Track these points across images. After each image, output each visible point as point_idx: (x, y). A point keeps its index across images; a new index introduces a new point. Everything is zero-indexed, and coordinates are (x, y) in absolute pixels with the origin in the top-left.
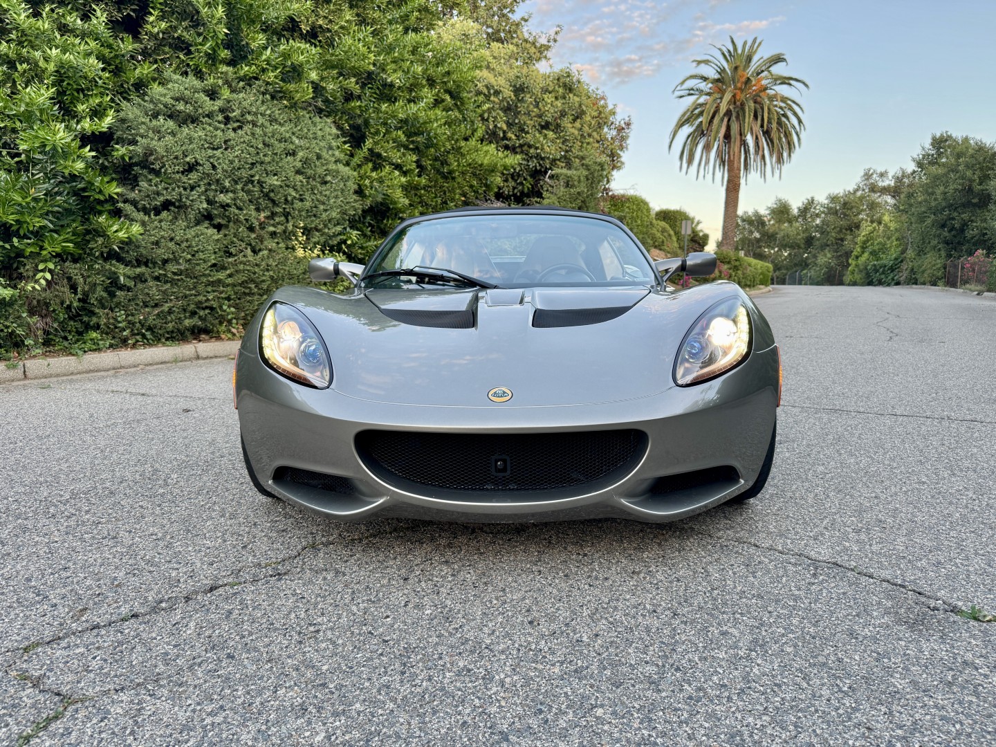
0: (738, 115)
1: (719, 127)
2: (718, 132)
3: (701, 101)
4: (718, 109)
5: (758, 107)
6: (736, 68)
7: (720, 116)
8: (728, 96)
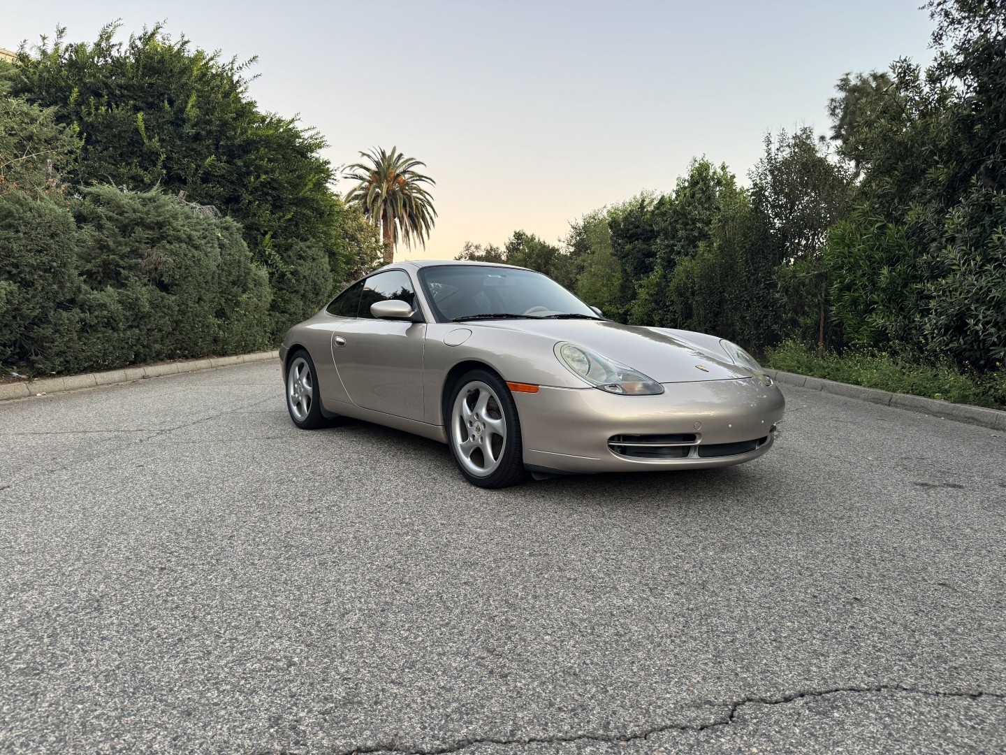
0: (392, 202)
1: (379, 209)
2: (378, 213)
3: (363, 185)
4: (378, 195)
5: (405, 197)
6: (389, 165)
7: (380, 201)
8: (385, 186)
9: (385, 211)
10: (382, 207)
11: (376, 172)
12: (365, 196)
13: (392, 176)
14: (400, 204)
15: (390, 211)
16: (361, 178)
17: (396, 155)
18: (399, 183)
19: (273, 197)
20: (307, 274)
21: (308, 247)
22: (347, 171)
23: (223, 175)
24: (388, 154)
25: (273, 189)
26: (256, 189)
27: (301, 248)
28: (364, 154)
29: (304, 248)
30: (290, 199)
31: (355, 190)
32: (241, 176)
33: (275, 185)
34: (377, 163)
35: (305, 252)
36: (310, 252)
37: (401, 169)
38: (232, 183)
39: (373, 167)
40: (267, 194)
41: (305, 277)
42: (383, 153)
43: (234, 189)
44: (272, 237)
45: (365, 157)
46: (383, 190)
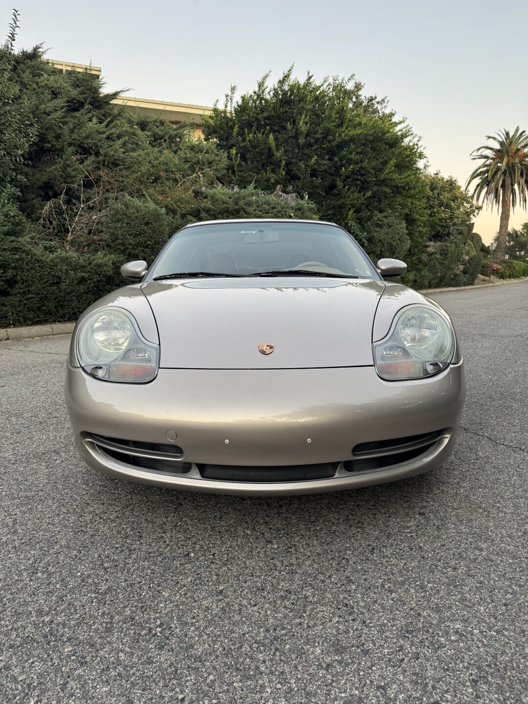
0: (510, 173)
1: (498, 180)
2: (497, 183)
3: (488, 163)
4: (499, 169)
5: (523, 167)
6: (511, 143)
7: (499, 173)
8: (505, 160)
9: (504, 181)
10: (502, 178)
11: (499, 150)
12: (487, 171)
13: (513, 151)
14: (518, 173)
15: (508, 181)
16: (487, 157)
17: (518, 134)
18: (519, 156)
19: (362, 182)
20: (382, 238)
21: (385, 217)
22: (475, 154)
23: (325, 170)
24: (511, 135)
25: (362, 175)
26: (347, 177)
27: (378, 219)
28: (489, 137)
29: (381, 218)
30: (375, 181)
31: (479, 168)
32: (338, 169)
33: (363, 172)
34: (501, 144)
35: (381, 221)
36: (386, 221)
37: (523, 144)
38: (332, 175)
39: (497, 146)
40: (357, 179)
41: (380, 241)
42: (507, 134)
43: (334, 179)
44: (355, 212)
45: (491, 139)
46: (503, 165)
